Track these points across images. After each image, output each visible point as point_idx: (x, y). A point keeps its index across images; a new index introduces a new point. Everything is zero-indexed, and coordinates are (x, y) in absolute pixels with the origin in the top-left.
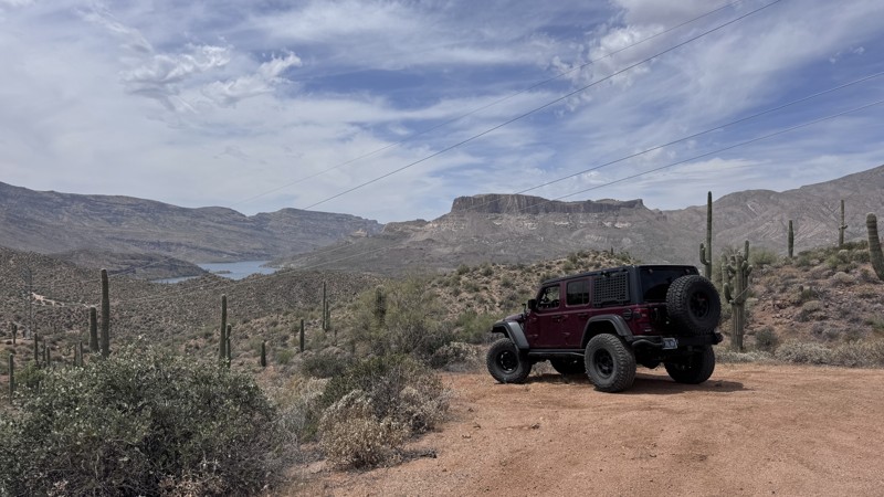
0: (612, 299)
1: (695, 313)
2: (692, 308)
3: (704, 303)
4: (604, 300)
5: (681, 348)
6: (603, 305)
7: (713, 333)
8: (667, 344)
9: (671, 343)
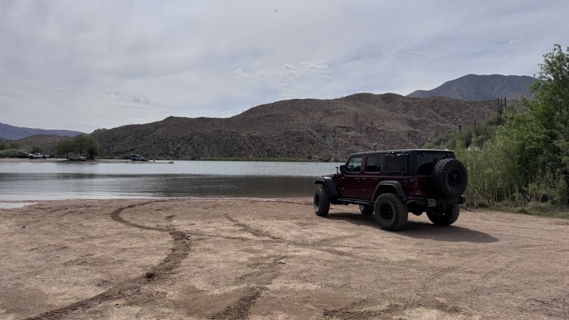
0: (395, 171)
1: (450, 184)
2: (449, 180)
3: (457, 177)
4: (391, 171)
5: (439, 206)
6: (389, 174)
7: (461, 197)
8: (430, 203)
9: (432, 203)
